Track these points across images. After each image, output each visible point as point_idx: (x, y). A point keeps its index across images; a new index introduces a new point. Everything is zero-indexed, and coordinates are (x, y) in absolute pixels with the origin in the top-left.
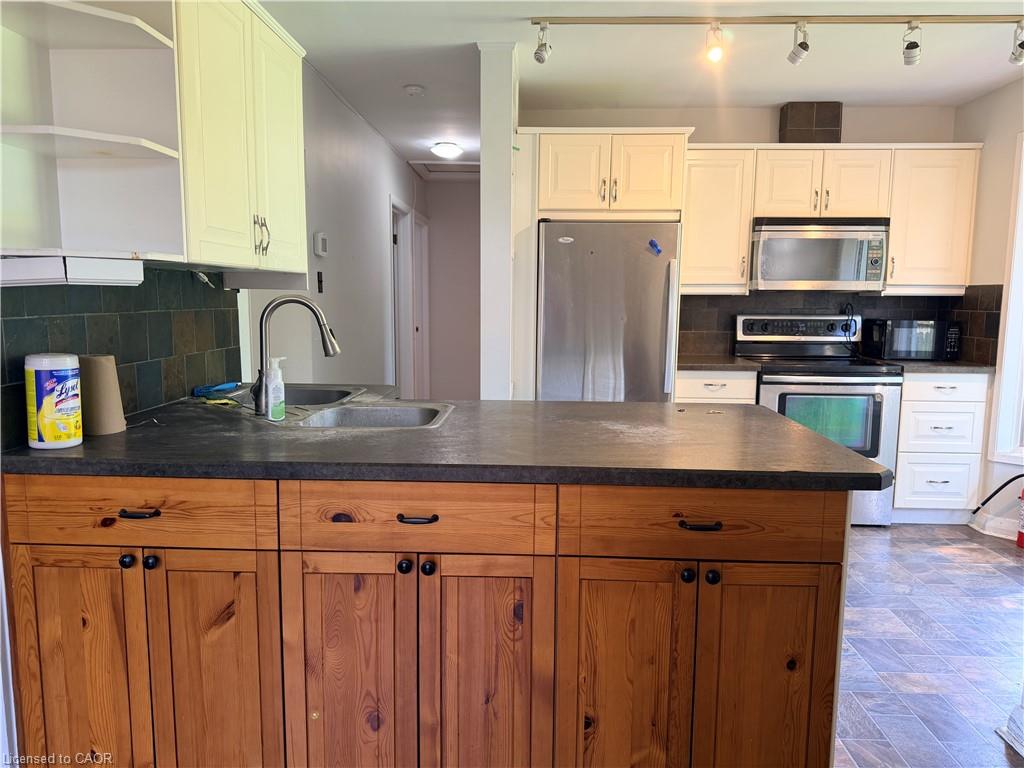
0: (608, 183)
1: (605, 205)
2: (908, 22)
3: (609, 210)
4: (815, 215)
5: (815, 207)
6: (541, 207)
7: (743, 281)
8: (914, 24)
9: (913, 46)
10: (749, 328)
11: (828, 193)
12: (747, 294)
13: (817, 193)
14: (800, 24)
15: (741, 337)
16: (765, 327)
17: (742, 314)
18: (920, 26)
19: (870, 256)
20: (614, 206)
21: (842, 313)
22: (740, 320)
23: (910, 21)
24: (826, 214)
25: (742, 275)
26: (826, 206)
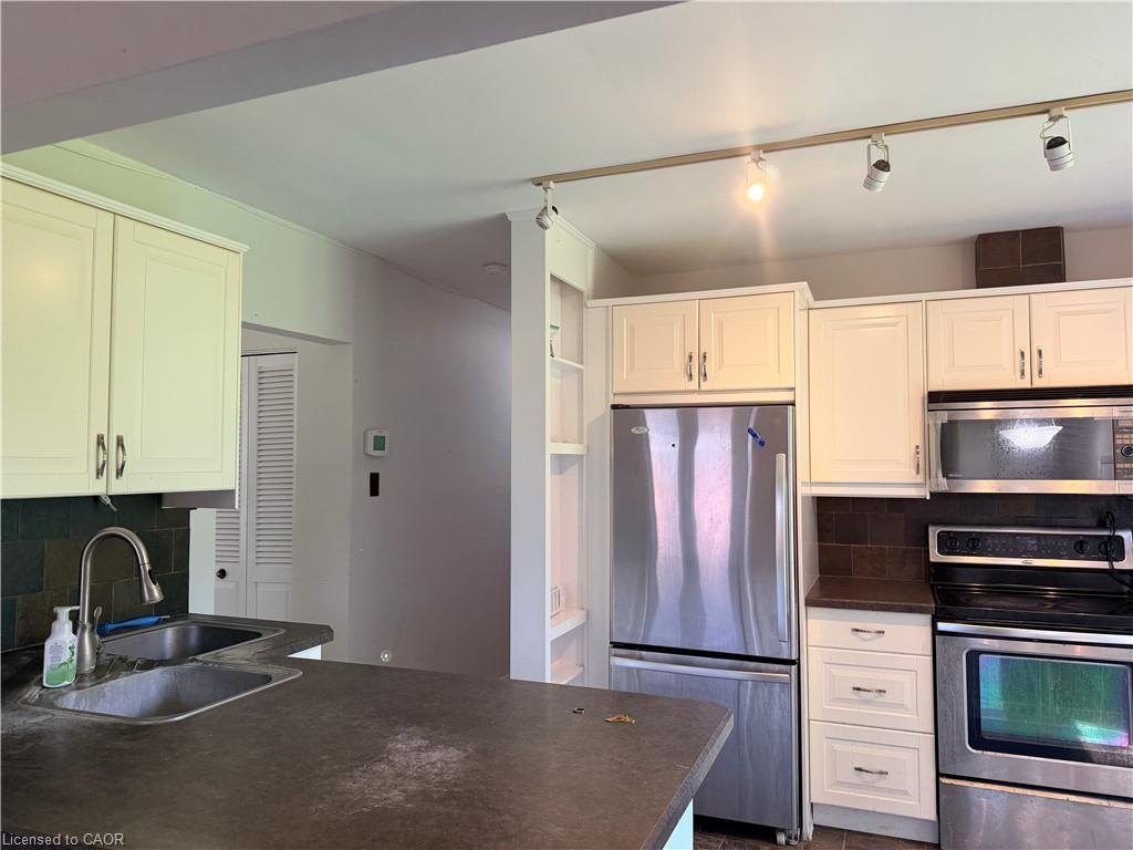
0: (695, 359)
1: (694, 385)
2: (1047, 111)
3: (699, 392)
4: (1025, 384)
5: (1023, 373)
6: (615, 391)
7: (919, 479)
8: (1055, 112)
9: (1056, 143)
10: (947, 545)
11: (1040, 352)
12: (928, 498)
13: (1022, 354)
14: (875, 136)
15: (935, 556)
16: (974, 545)
17: (937, 523)
18: (1066, 113)
19: (1119, 442)
20: (705, 386)
21: (1101, 525)
22: (933, 533)
23: (1043, 108)
24: (1039, 383)
25: (918, 472)
26: (1040, 372)
